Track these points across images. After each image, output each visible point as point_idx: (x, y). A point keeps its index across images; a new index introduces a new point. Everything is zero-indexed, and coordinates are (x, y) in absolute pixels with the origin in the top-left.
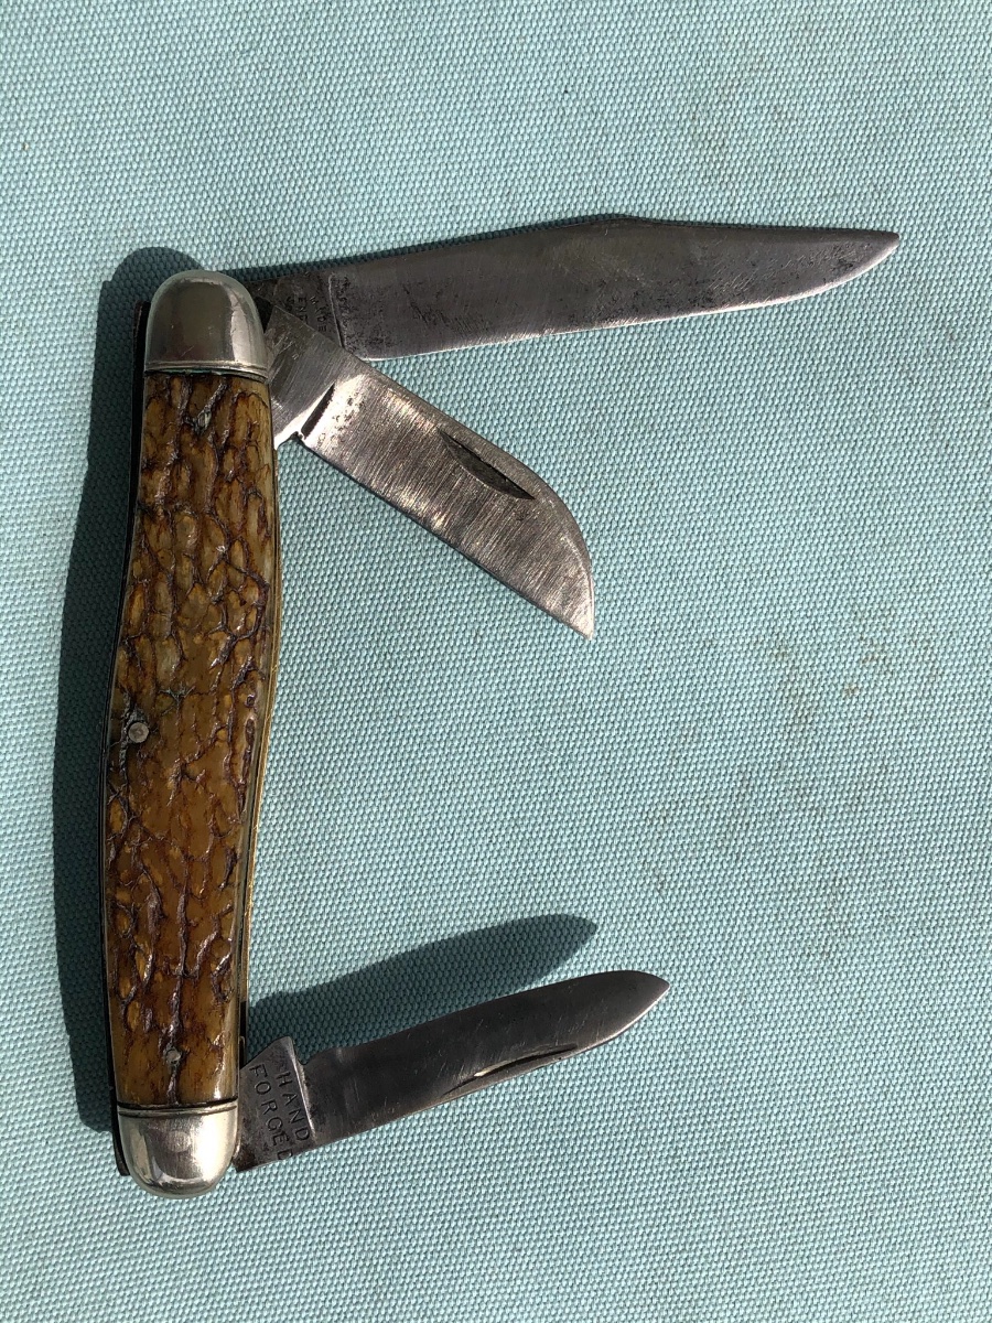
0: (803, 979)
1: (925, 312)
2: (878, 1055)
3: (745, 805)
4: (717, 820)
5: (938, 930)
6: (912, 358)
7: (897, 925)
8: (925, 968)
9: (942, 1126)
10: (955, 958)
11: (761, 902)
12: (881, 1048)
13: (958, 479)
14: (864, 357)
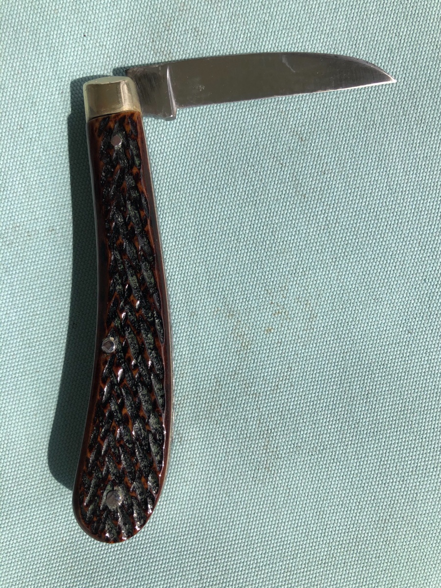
0: (257, 482)
1: (286, 127)
2: (301, 517)
3: (219, 395)
4: (205, 404)
5: (324, 451)
6: (281, 153)
7: (302, 450)
8: (319, 471)
9: (339, 551)
10: (335, 464)
11: (231, 445)
12: (302, 513)
13: (312, 214)
14: (256, 156)
